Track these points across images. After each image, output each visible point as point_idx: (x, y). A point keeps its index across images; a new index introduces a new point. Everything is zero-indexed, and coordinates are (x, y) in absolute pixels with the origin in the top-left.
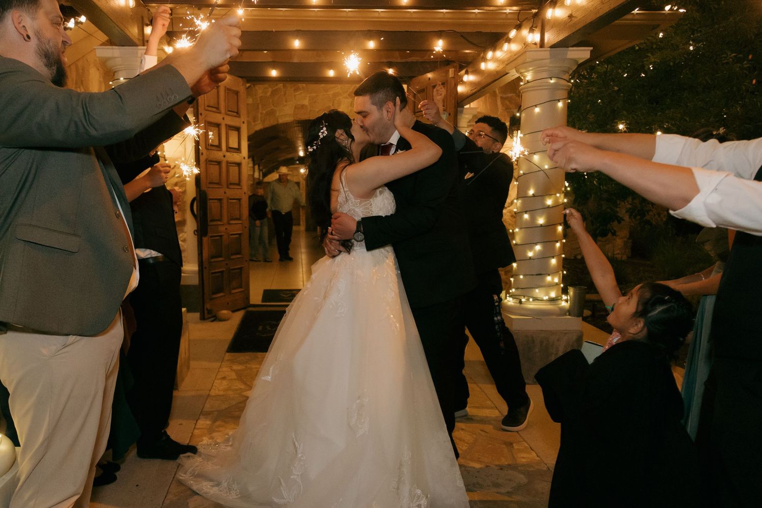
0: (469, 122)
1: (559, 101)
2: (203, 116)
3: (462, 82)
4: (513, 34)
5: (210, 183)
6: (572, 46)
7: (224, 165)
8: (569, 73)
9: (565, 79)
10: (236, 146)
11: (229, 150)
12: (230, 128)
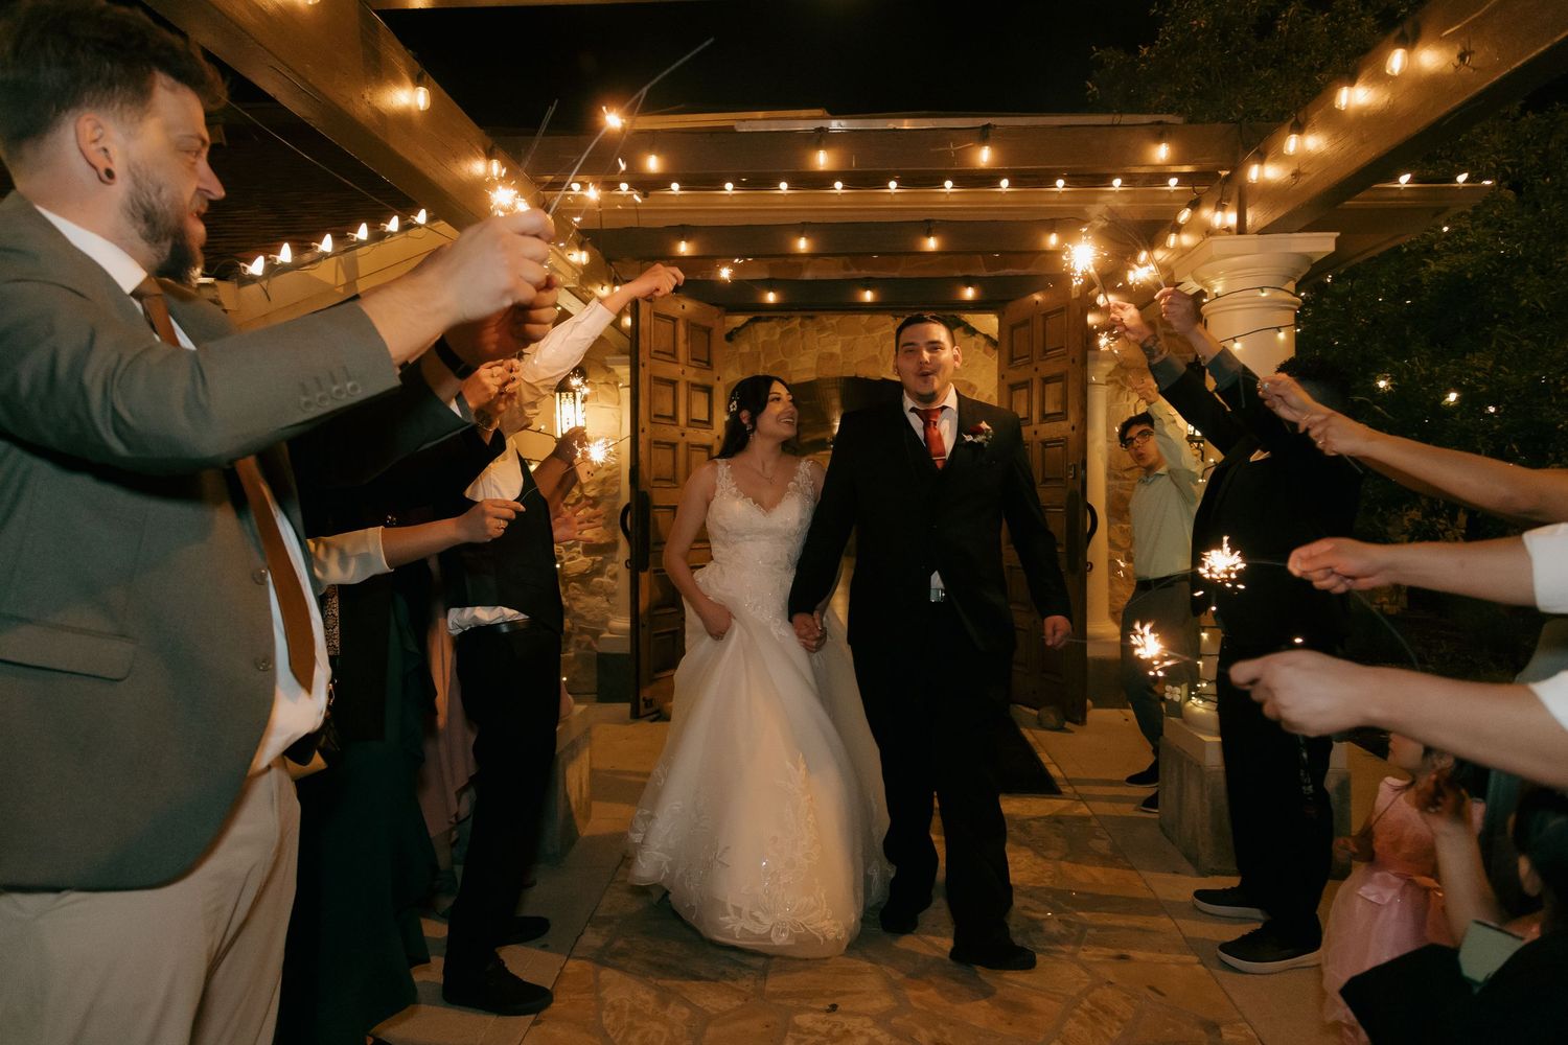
0: (1109, 375)
1: (1279, 329)
2: (647, 367)
3: (1096, 308)
4: (1184, 216)
5: (656, 480)
6: (1299, 231)
7: (681, 449)
8: (1294, 280)
9: (1288, 292)
10: (705, 417)
11: (690, 423)
12: (694, 386)
